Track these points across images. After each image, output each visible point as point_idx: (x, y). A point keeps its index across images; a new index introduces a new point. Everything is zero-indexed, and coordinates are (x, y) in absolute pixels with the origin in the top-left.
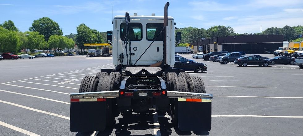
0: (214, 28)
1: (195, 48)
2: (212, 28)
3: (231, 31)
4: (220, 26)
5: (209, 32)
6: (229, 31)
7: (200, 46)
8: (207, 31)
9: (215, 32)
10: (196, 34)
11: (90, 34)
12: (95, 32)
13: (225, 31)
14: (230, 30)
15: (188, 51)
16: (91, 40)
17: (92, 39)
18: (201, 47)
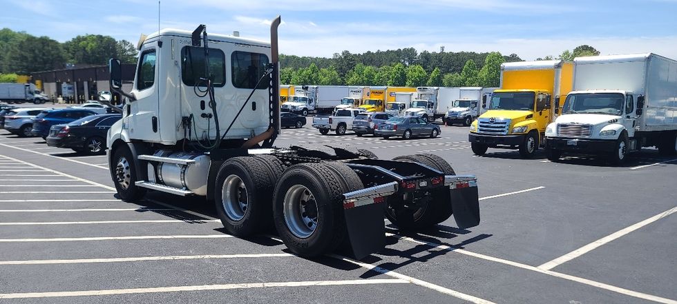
0: (84, 39)
1: (49, 89)
2: (79, 39)
3: (129, 50)
4: (101, 37)
5: (71, 49)
6: (125, 51)
7: (65, 83)
8: (67, 46)
9: (88, 49)
10: (37, 51)
13: (114, 50)
14: (127, 48)
15: (30, 97)
18: (70, 86)
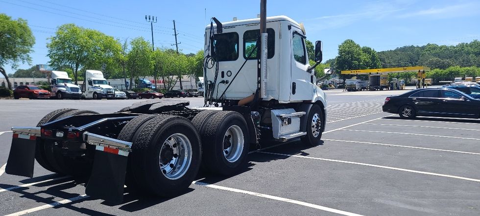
11: (359, 54)
12: (367, 51)
16: (360, 65)
17: (361, 63)
